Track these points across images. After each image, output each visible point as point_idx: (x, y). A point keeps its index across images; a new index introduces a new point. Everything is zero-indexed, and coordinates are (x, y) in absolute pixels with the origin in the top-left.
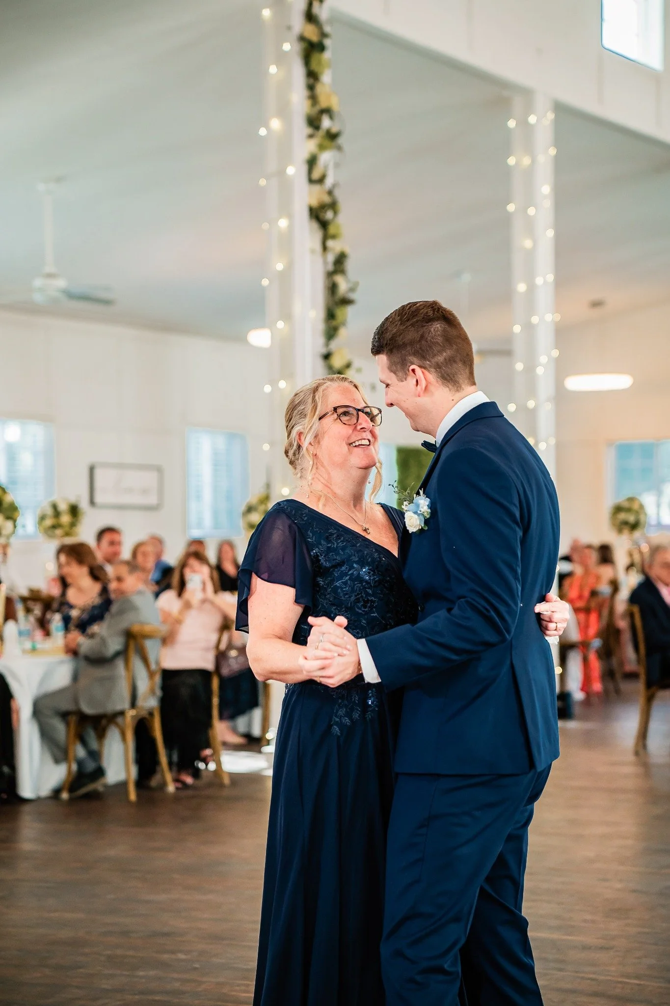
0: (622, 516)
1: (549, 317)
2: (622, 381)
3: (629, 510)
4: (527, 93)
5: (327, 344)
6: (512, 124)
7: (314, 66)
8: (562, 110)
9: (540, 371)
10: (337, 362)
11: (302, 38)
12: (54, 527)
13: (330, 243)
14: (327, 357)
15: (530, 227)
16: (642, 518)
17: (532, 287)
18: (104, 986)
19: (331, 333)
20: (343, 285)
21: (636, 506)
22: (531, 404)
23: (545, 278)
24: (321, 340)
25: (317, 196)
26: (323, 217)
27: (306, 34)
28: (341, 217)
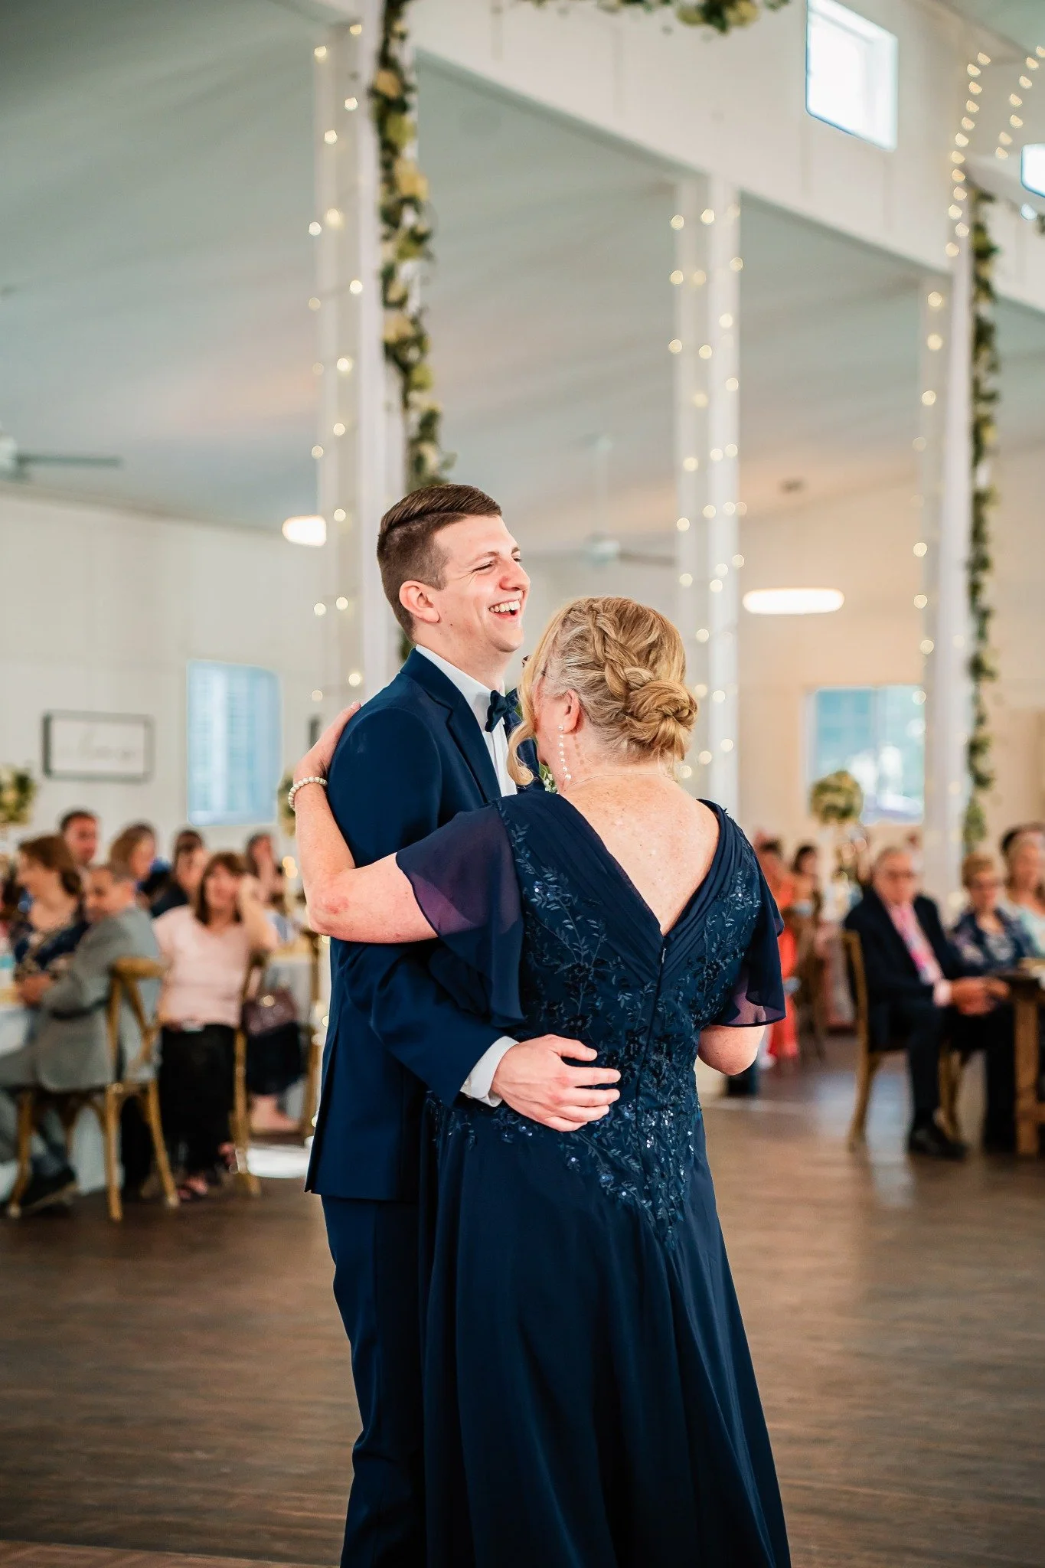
0: (829, 798)
1: (730, 508)
2: (827, 600)
3: (838, 790)
4: (700, 179)
6: (678, 223)
7: (392, 133)
8: (749, 203)
9: (716, 586)
11: (374, 93)
13: (415, 396)
15: (703, 376)
16: (856, 801)
17: (705, 463)
18: (89, 1502)
20: (433, 459)
21: (847, 785)
22: (703, 635)
23: (724, 451)
25: (395, 326)
26: (403, 357)
27: (380, 86)
28: (430, 357)
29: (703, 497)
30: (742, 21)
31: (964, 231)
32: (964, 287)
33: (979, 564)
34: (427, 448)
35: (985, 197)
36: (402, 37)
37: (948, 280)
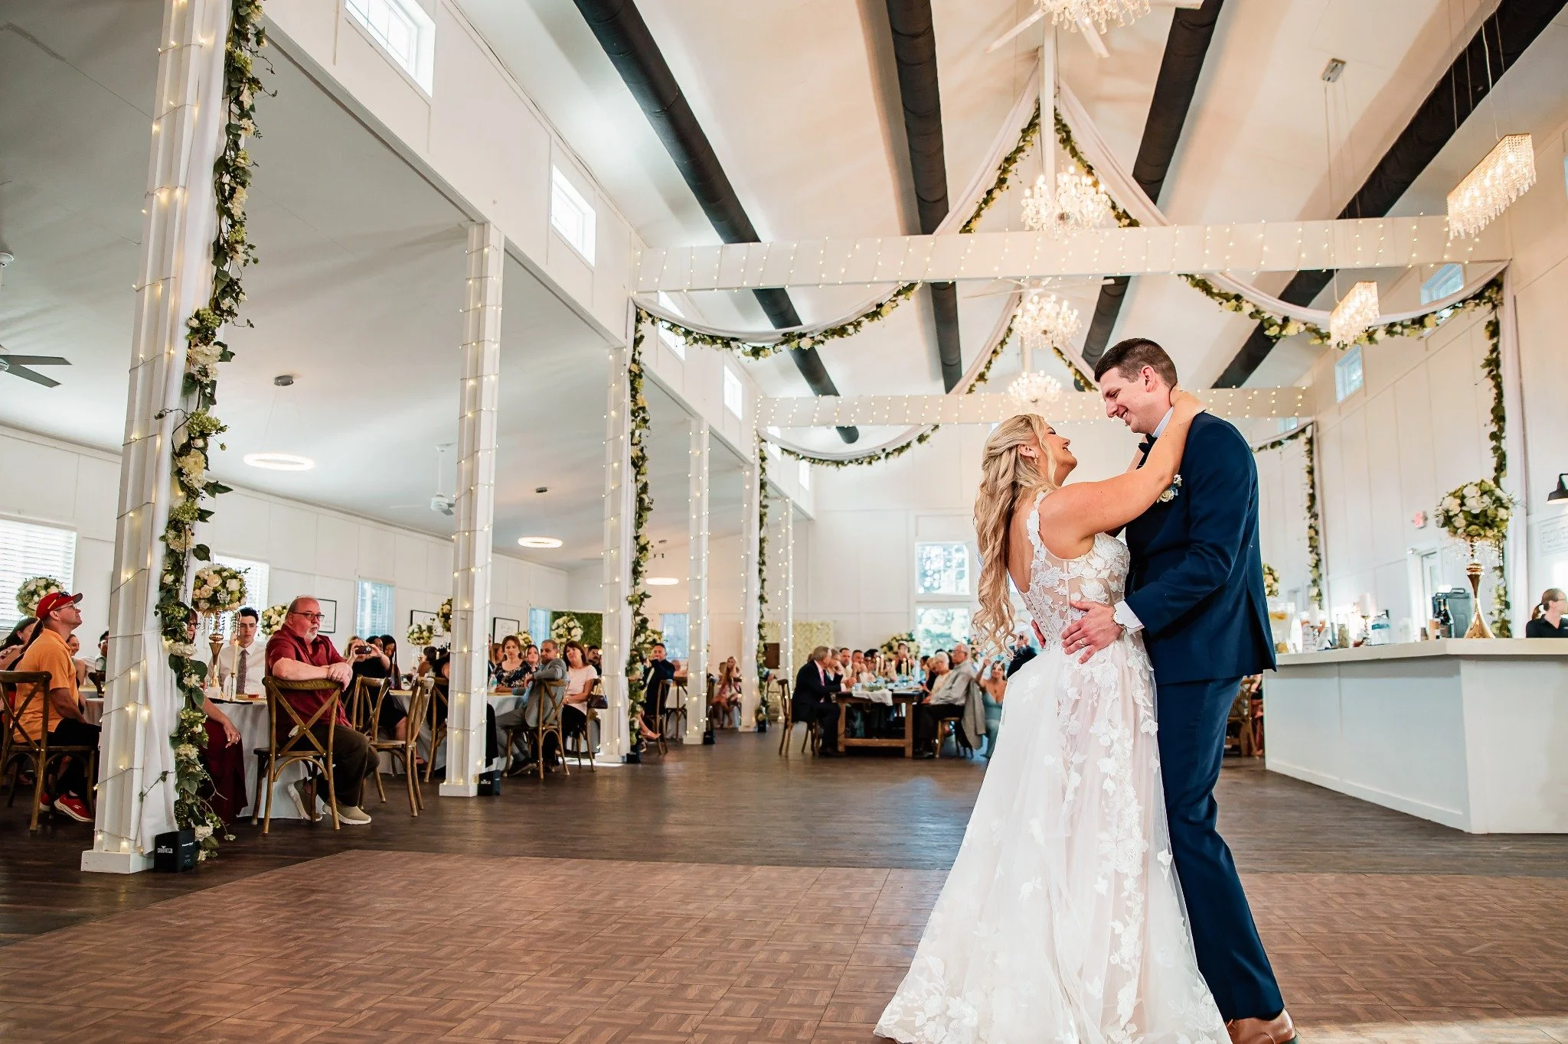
1: (707, 533)
2: (674, 581)
5: (637, 532)
6: (692, 433)
7: (636, 386)
10: (642, 541)
11: (630, 371)
12: (419, 638)
13: (638, 477)
14: (637, 538)
15: (699, 487)
17: (699, 517)
19: (639, 524)
20: (646, 500)
22: (698, 577)
24: (633, 529)
25: (633, 452)
26: (637, 463)
27: (632, 369)
28: (647, 464)
29: (699, 528)
30: (766, 356)
31: (757, 451)
32: (758, 470)
33: (763, 563)
34: (644, 496)
35: (763, 441)
36: (640, 353)
37: (753, 465)
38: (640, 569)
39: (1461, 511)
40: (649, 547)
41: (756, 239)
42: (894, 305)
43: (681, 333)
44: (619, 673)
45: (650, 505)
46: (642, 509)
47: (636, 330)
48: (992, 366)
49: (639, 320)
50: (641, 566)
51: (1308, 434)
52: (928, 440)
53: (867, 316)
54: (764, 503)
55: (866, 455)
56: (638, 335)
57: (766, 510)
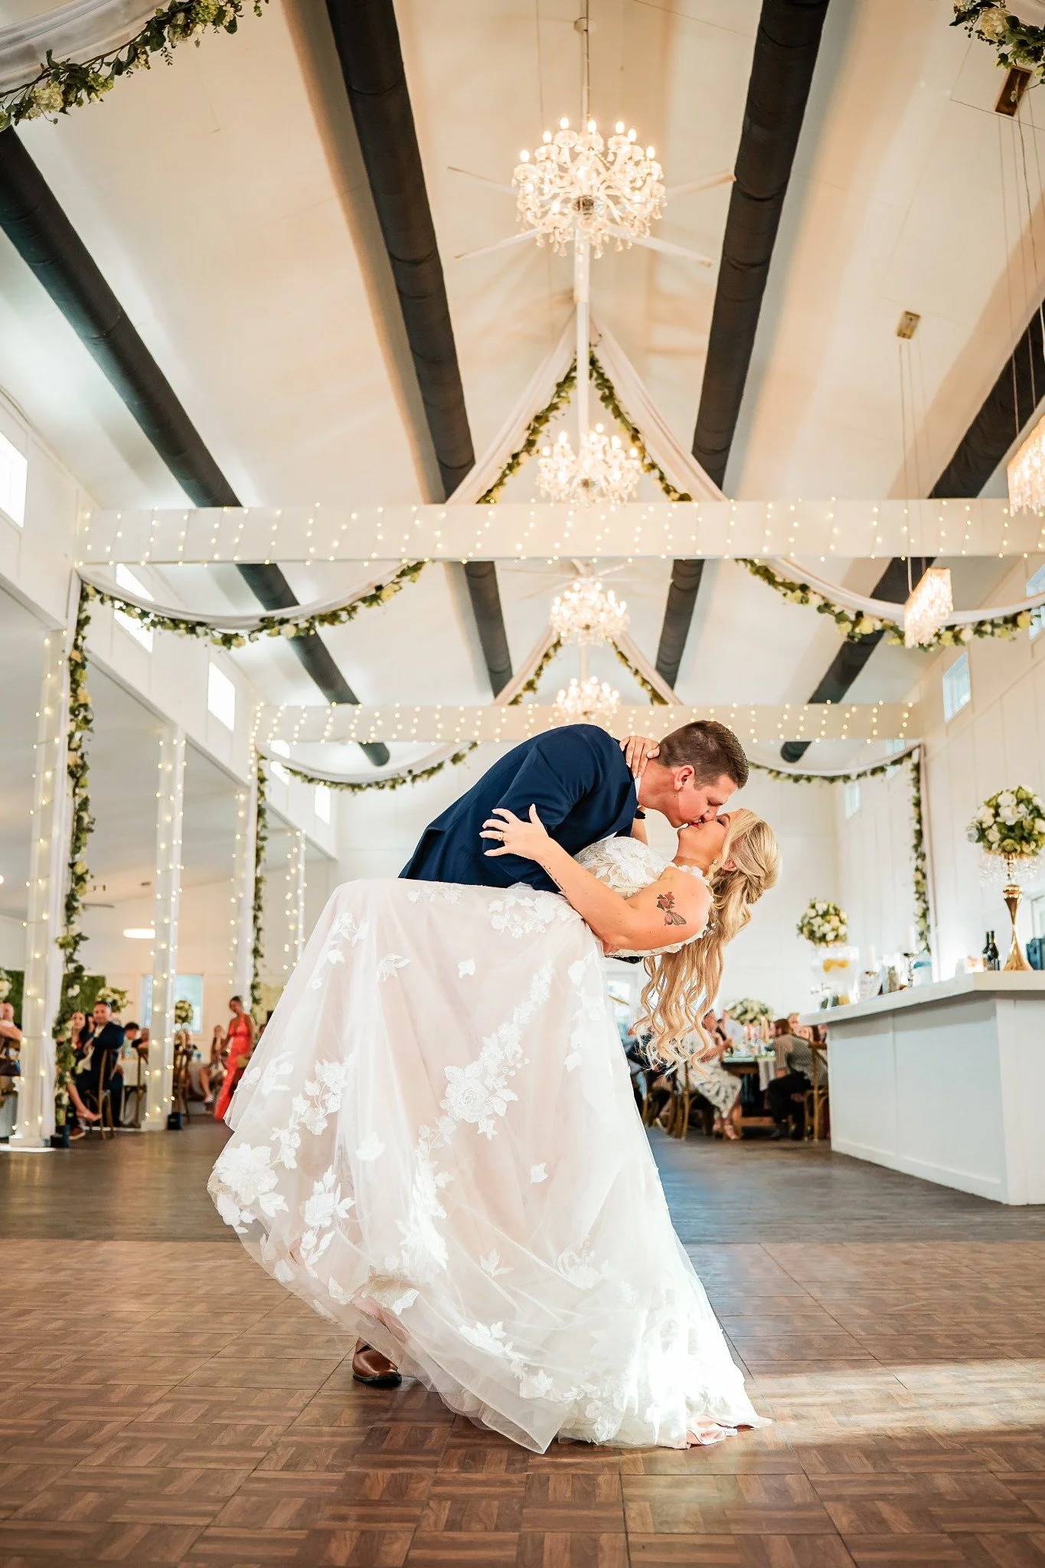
1: (179, 866)
4: (171, 723)
5: (73, 858)
6: (162, 743)
7: (77, 677)
8: (190, 742)
10: (79, 870)
11: (70, 659)
13: (77, 791)
14: (72, 865)
15: (171, 810)
16: (190, 1014)
17: (170, 847)
19: (76, 849)
20: (86, 820)
22: (166, 921)
23: (177, 842)
24: (68, 855)
25: (71, 758)
26: (76, 773)
27: (74, 657)
28: (88, 775)
29: (168, 861)
30: (239, 645)
31: (254, 769)
32: (255, 793)
33: (258, 908)
34: (83, 814)
35: (263, 758)
36: (84, 638)
37: (248, 788)
38: (75, 904)
39: (995, 822)
40: (88, 877)
41: (235, 503)
42: (396, 587)
43: (135, 614)
44: (44, 1034)
45: (90, 826)
46: (80, 830)
47: (81, 610)
48: (543, 672)
49: (84, 597)
50: (77, 900)
51: (915, 758)
52: (465, 760)
53: (364, 600)
54: (262, 834)
55: (388, 778)
56: (83, 616)
57: (264, 843)
